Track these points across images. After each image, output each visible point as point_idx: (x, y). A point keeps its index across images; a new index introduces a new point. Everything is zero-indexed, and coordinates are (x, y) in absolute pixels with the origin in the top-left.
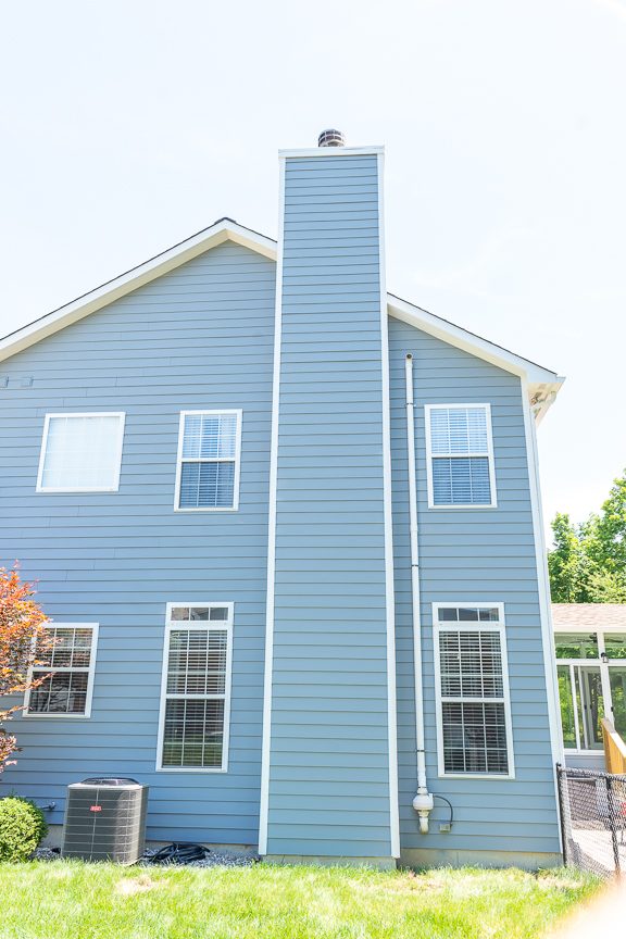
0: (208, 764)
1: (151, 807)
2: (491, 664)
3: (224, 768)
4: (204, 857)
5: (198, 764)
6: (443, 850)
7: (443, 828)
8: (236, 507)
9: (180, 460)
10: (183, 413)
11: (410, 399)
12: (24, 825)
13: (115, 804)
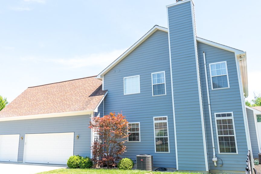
0: (166, 151)
1: (154, 160)
2: (231, 127)
3: (169, 152)
4: (166, 170)
5: (164, 151)
6: (221, 170)
7: (220, 165)
8: (166, 94)
9: (152, 85)
10: (152, 74)
11: (205, 63)
12: (129, 163)
13: (145, 159)
